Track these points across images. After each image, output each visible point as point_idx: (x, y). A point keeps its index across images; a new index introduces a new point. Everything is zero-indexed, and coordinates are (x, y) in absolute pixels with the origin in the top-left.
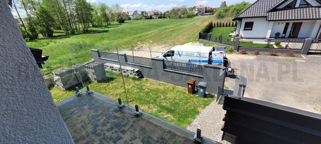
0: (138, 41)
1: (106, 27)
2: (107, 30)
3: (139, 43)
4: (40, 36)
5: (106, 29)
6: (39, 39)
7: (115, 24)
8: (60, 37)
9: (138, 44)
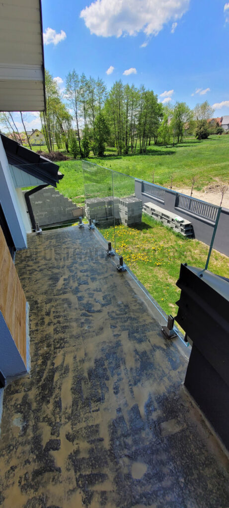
0: (216, 176)
1: (174, 145)
2: (174, 151)
3: (217, 179)
4: (91, 154)
5: (173, 149)
6: (89, 158)
7: (190, 141)
8: (110, 157)
9: (214, 181)
